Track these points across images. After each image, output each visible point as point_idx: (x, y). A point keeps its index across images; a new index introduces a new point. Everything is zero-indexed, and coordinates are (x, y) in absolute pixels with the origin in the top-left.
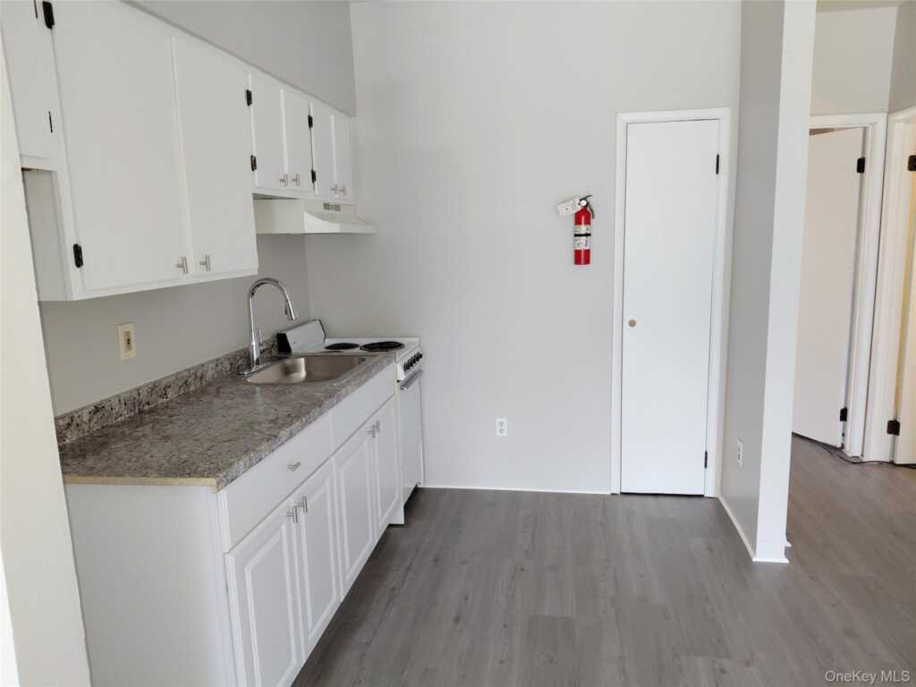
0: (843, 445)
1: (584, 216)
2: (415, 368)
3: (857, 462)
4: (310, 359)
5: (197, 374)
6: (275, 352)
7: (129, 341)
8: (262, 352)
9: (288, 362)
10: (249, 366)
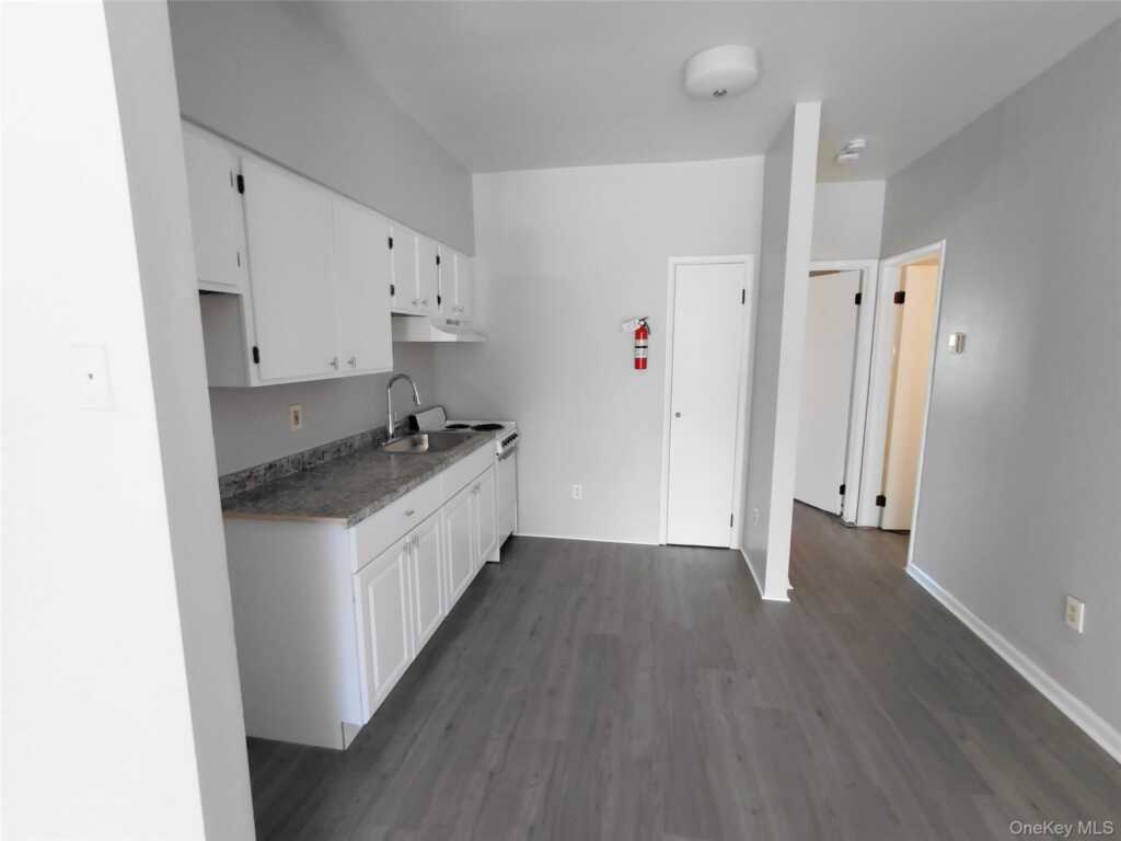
0: (842, 514)
1: (643, 332)
2: (512, 444)
3: (852, 527)
4: (431, 435)
5: (347, 443)
6: (407, 430)
7: (297, 418)
8: (396, 429)
9: (416, 436)
10: (387, 438)
